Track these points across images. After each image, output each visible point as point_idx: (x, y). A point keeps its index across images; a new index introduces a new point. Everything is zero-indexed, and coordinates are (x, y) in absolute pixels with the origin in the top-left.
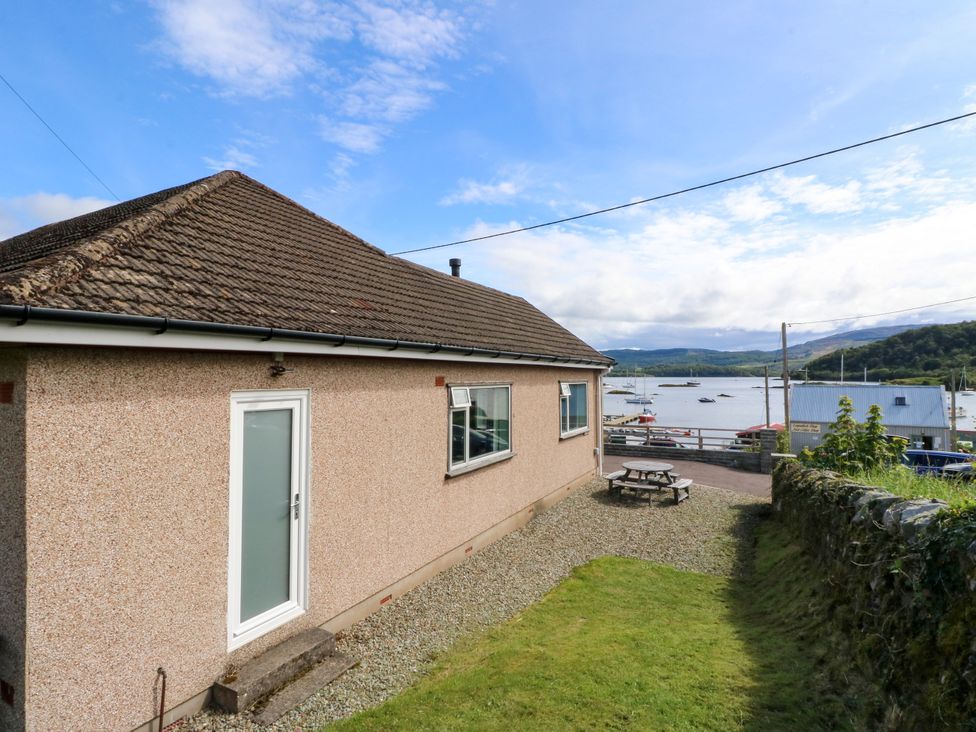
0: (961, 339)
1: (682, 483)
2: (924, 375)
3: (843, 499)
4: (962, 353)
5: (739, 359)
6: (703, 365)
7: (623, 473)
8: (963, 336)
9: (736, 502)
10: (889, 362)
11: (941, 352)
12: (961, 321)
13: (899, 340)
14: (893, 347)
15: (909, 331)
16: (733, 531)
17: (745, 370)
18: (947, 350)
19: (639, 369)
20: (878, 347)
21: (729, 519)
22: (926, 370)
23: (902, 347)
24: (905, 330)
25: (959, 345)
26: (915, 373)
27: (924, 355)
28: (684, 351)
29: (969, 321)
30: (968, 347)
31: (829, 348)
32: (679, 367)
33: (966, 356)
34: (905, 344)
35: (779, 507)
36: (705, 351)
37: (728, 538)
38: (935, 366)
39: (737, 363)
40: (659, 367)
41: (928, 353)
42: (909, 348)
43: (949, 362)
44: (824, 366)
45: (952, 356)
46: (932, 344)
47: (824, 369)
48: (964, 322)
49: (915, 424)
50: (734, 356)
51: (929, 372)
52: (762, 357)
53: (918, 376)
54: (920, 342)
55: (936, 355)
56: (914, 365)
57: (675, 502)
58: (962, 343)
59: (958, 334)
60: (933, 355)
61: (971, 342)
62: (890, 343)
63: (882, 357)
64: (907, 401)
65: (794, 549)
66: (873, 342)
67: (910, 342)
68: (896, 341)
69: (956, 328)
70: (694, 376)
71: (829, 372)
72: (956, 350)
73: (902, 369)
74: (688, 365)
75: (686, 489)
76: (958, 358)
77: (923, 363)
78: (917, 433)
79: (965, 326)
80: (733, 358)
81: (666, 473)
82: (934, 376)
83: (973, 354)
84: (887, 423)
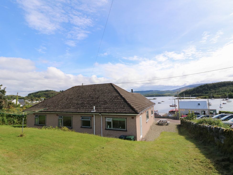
0: (213, 87)
1: (168, 122)
2: (205, 95)
3: (190, 123)
5: (165, 92)
6: (157, 94)
7: (159, 121)
8: (213, 86)
9: (176, 124)
10: (198, 92)
11: (208, 90)
12: (212, 83)
15: (201, 86)
16: (177, 128)
17: (166, 95)
18: (210, 89)
20: (195, 89)
21: (176, 127)
22: (205, 94)
23: (200, 89)
25: (212, 88)
26: (203, 95)
27: (205, 91)
28: (153, 91)
29: (214, 83)
30: (214, 89)
31: (184, 89)
32: (151, 94)
33: (214, 91)
34: (201, 88)
35: (182, 125)
36: (157, 91)
37: (176, 129)
38: (207, 93)
39: (164, 93)
40: (147, 95)
41: (206, 90)
42: (201, 89)
43: (210, 92)
45: (211, 91)
46: (206, 88)
47: (184, 94)
48: (213, 83)
49: (202, 109)
50: (164, 92)
51: (206, 94)
52: (170, 92)
53: (204, 95)
54: (204, 88)
55: (208, 91)
56: (203, 93)
57: (168, 125)
60: (207, 91)
62: (197, 88)
63: (196, 91)
64: (200, 104)
65: (185, 129)
66: (194, 88)
70: (155, 96)
72: (211, 89)
73: (200, 94)
74: (153, 94)
75: (169, 123)
76: (212, 91)
77: (205, 92)
81: (166, 121)
82: (207, 95)
83: (215, 90)
84: (197, 109)
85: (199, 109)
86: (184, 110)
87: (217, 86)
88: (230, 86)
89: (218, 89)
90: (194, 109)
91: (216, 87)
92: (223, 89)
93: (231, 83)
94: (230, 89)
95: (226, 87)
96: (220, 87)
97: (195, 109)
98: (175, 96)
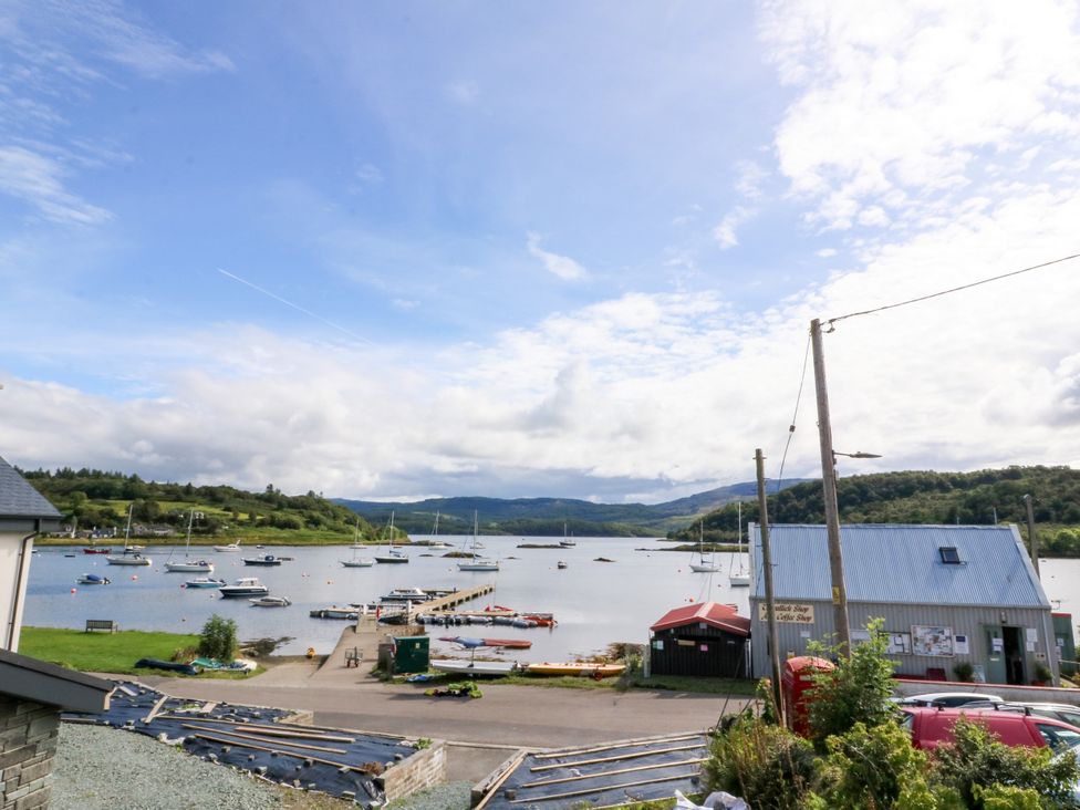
0: (853, 495)
4: (854, 511)
5: (617, 516)
8: (853, 491)
13: (792, 495)
14: (786, 503)
15: (801, 484)
17: (624, 528)
19: (494, 525)
23: (795, 502)
24: (796, 484)
30: (860, 505)
34: (797, 499)
36: (575, 502)
39: (614, 519)
44: (714, 523)
45: (846, 514)
47: (715, 527)
49: (986, 602)
52: (645, 512)
54: (813, 497)
58: (855, 499)
59: (850, 489)
61: (862, 500)
63: (775, 515)
64: (962, 555)
67: (802, 497)
68: (788, 496)
69: (847, 482)
70: (569, 535)
71: (720, 531)
72: (848, 508)
76: (851, 517)
78: (994, 620)
79: (856, 481)
80: (611, 512)
83: (866, 514)
84: (935, 600)
85: (954, 601)
86: (810, 613)
87: (874, 494)
88: (933, 498)
89: (879, 510)
90: (905, 599)
91: (870, 500)
92: (901, 511)
93: (935, 482)
94: (936, 511)
95: (916, 502)
96: (887, 496)
97: (923, 600)
98: (670, 537)
